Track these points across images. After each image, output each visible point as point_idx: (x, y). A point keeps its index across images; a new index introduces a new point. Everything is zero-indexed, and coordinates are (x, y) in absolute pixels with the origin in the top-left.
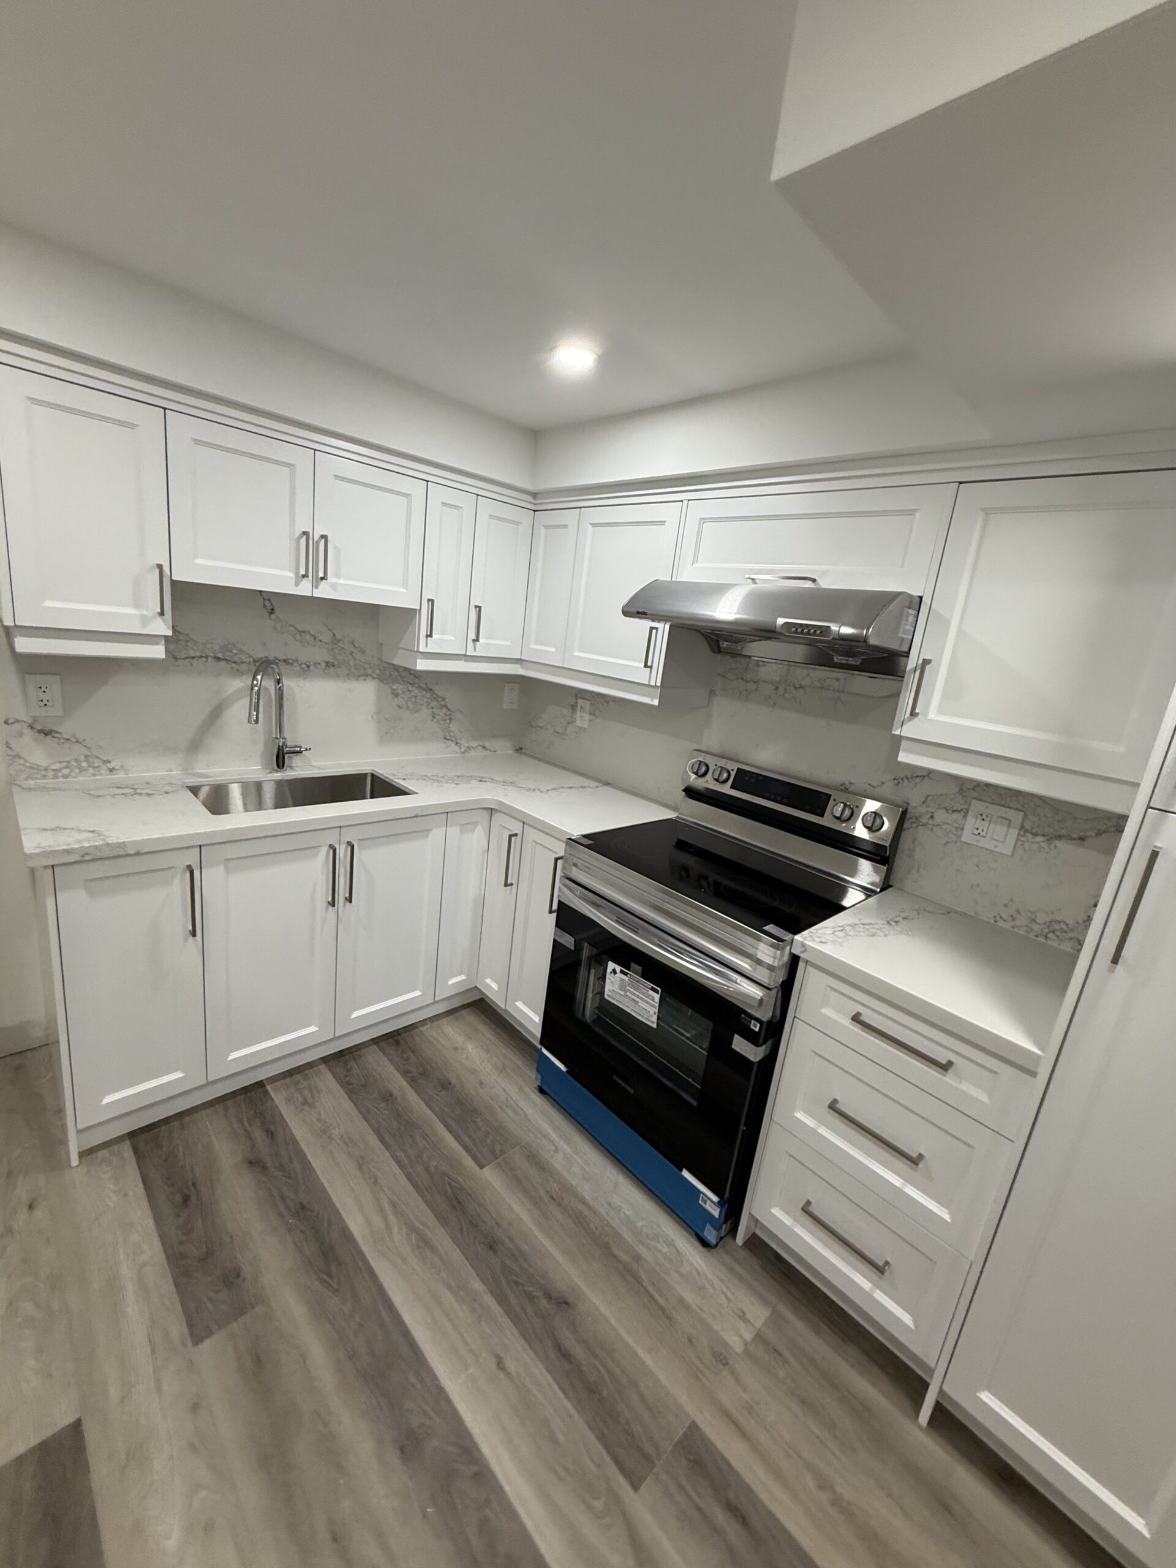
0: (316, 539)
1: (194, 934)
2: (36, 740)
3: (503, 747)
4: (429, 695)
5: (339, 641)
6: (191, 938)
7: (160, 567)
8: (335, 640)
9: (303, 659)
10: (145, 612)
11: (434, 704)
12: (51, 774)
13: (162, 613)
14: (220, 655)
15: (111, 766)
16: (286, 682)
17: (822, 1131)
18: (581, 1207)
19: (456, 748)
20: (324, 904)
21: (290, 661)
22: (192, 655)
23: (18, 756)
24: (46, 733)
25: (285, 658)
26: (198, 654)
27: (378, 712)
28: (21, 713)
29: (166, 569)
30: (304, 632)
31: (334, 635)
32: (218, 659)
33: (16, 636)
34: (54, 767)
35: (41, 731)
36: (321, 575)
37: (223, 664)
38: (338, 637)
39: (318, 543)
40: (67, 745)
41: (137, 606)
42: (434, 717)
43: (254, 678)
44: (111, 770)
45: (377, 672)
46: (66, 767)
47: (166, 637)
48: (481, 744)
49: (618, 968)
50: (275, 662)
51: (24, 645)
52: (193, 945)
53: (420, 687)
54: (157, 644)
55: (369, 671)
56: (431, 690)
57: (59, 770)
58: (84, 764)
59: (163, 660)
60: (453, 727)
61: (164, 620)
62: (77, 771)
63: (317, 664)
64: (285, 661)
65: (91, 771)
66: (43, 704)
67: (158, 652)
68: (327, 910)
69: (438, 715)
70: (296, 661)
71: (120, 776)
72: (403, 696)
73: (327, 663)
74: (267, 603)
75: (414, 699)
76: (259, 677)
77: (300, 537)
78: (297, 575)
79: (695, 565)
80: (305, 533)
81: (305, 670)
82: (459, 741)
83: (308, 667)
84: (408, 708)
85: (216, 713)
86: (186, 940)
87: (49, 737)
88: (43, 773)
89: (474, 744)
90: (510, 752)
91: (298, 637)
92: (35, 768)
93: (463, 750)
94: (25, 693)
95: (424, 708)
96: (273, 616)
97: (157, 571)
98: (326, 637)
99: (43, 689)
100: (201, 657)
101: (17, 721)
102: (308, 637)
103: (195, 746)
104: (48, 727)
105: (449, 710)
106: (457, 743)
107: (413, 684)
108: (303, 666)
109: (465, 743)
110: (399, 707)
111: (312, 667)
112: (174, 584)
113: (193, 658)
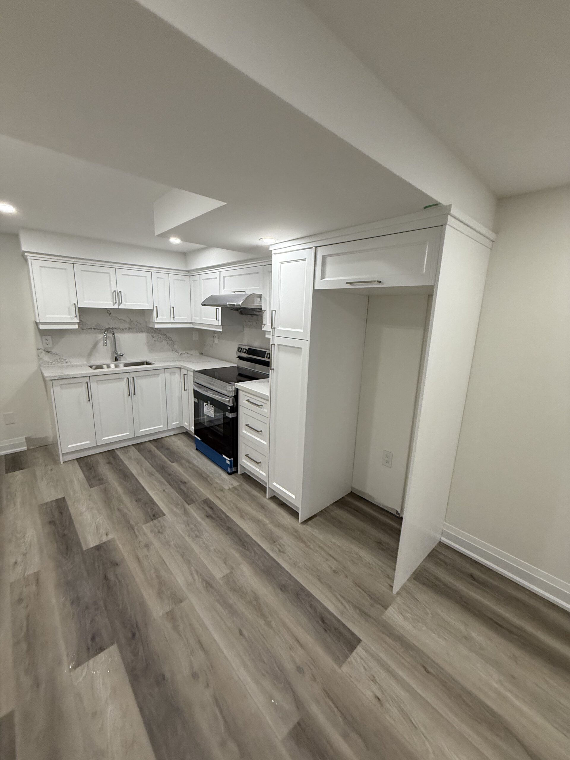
0: (118, 292)
1: (89, 401)
2: (46, 354)
3: (196, 353)
4: (165, 336)
5: (132, 321)
6: (89, 402)
7: (75, 304)
8: (131, 321)
9: (121, 327)
10: (72, 316)
11: (167, 339)
12: (50, 364)
13: (76, 316)
14: (95, 328)
15: (66, 361)
16: (116, 335)
17: (248, 434)
18: (197, 469)
19: (177, 354)
20: (127, 395)
21: (117, 328)
22: (87, 328)
23: (41, 359)
24: (48, 352)
25: (115, 327)
26: (89, 328)
27: (148, 343)
28: (41, 346)
29: (76, 304)
30: (121, 319)
31: (130, 319)
32: (95, 329)
33: (40, 325)
34: (51, 362)
35: (47, 352)
36: (121, 302)
37: (97, 330)
38: (132, 320)
39: (119, 293)
40: (54, 355)
41: (69, 315)
42: (168, 344)
43: (105, 333)
44: (66, 362)
45: (146, 330)
46: (54, 362)
47: (78, 323)
48: (186, 352)
49: (206, 404)
50: (112, 329)
51: (42, 327)
52: (89, 404)
53: (161, 334)
54: (75, 325)
55: (143, 330)
56: (165, 335)
57: (52, 362)
58: (59, 361)
59: (78, 329)
60: (175, 347)
61: (77, 318)
62: (57, 363)
63: (126, 329)
64: (116, 328)
65: (61, 362)
66: (47, 344)
67: (76, 327)
68: (128, 397)
69: (169, 343)
70: (119, 328)
71: (69, 364)
72: (156, 337)
73: (129, 328)
74: (109, 312)
75: (160, 338)
76: (106, 333)
77: (113, 292)
78: (113, 303)
79: (224, 290)
80: (115, 291)
81: (122, 330)
82: (178, 351)
83: (123, 330)
84: (158, 341)
85: (96, 344)
86: (87, 402)
87: (49, 353)
88: (48, 363)
89: (184, 352)
90: (198, 354)
91: (119, 321)
92: (46, 362)
93: (180, 354)
94: (42, 340)
95: (164, 341)
96: (111, 315)
97: (74, 305)
98: (128, 320)
99: (47, 340)
100: (90, 328)
101: (40, 349)
102: (122, 321)
103: (90, 355)
104: (49, 350)
105: (173, 341)
106: (177, 352)
107: (159, 333)
108: (121, 329)
109: (180, 352)
110: (155, 341)
111: (124, 330)
112: (79, 308)
113: (88, 329)
